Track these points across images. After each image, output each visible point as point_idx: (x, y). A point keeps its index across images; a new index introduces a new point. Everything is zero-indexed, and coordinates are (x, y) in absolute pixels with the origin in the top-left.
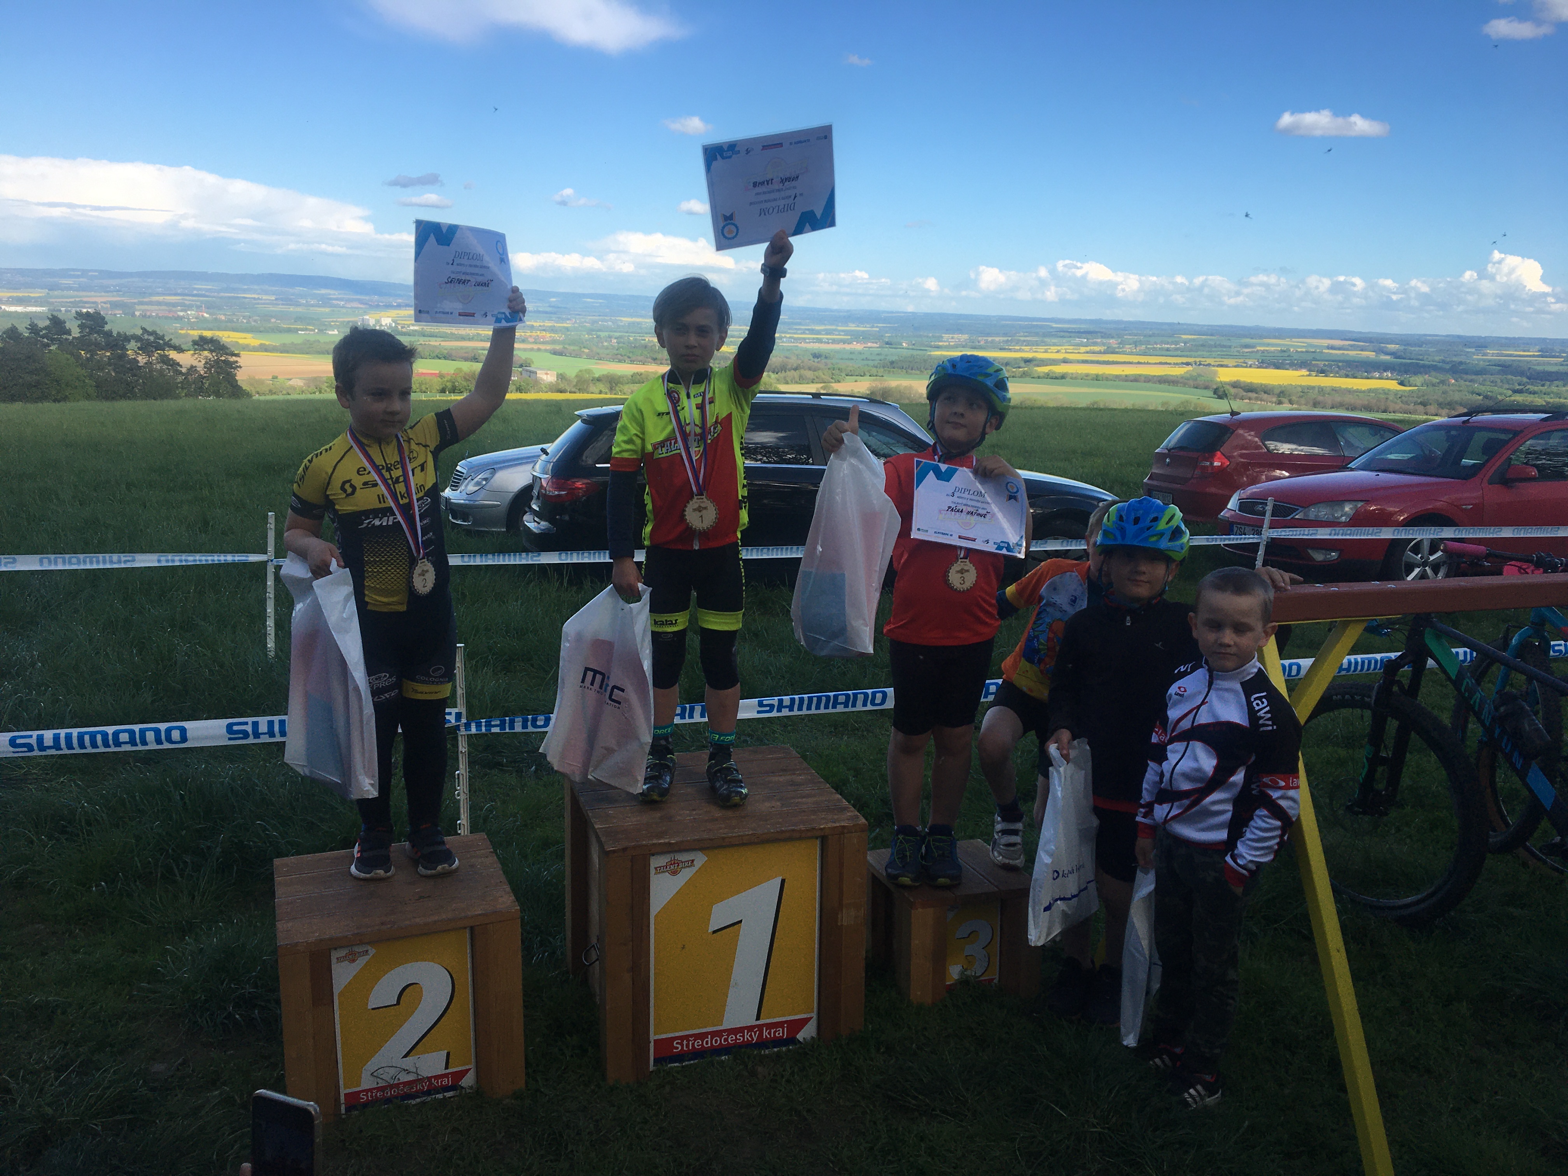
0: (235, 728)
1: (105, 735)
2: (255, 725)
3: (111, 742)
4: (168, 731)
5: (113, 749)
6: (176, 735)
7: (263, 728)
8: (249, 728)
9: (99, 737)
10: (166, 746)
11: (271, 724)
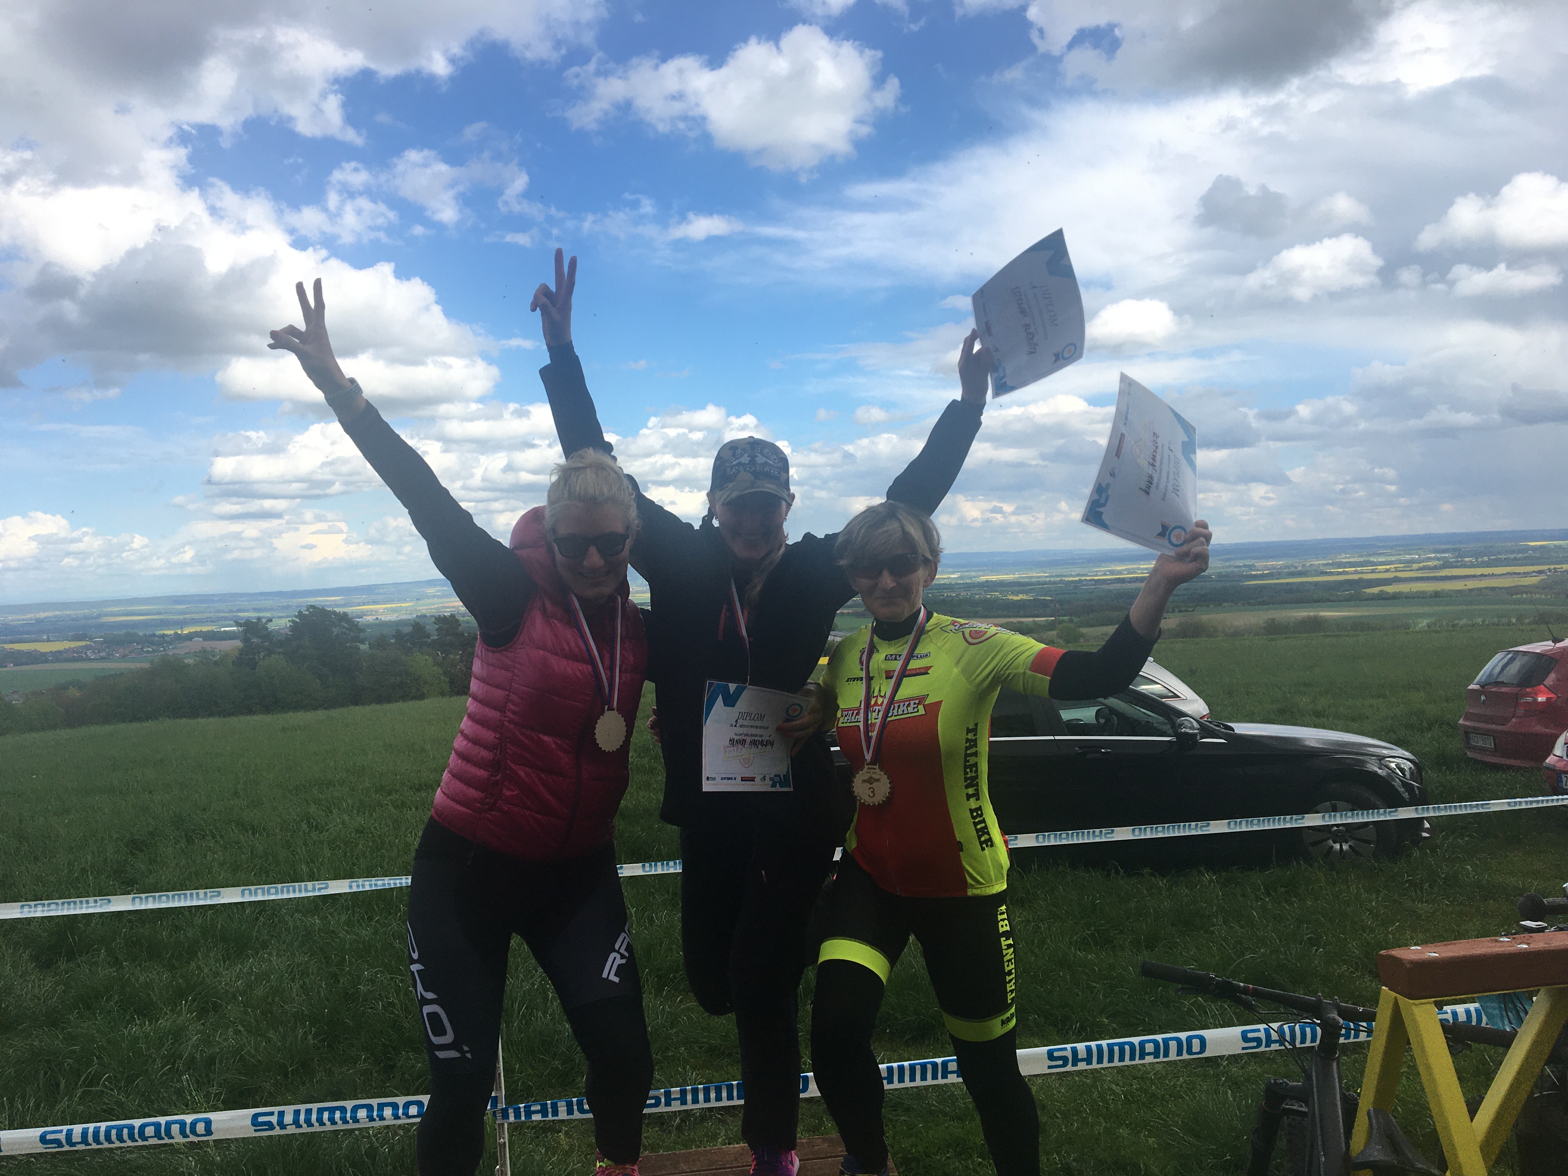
0: (261, 1119)
1: (131, 1128)
2: (281, 1114)
3: (136, 1136)
4: (194, 1124)
5: (140, 1143)
6: (200, 1128)
7: (288, 1119)
8: (274, 1119)
9: (125, 1131)
10: (193, 1138)
11: (297, 1113)
